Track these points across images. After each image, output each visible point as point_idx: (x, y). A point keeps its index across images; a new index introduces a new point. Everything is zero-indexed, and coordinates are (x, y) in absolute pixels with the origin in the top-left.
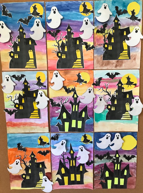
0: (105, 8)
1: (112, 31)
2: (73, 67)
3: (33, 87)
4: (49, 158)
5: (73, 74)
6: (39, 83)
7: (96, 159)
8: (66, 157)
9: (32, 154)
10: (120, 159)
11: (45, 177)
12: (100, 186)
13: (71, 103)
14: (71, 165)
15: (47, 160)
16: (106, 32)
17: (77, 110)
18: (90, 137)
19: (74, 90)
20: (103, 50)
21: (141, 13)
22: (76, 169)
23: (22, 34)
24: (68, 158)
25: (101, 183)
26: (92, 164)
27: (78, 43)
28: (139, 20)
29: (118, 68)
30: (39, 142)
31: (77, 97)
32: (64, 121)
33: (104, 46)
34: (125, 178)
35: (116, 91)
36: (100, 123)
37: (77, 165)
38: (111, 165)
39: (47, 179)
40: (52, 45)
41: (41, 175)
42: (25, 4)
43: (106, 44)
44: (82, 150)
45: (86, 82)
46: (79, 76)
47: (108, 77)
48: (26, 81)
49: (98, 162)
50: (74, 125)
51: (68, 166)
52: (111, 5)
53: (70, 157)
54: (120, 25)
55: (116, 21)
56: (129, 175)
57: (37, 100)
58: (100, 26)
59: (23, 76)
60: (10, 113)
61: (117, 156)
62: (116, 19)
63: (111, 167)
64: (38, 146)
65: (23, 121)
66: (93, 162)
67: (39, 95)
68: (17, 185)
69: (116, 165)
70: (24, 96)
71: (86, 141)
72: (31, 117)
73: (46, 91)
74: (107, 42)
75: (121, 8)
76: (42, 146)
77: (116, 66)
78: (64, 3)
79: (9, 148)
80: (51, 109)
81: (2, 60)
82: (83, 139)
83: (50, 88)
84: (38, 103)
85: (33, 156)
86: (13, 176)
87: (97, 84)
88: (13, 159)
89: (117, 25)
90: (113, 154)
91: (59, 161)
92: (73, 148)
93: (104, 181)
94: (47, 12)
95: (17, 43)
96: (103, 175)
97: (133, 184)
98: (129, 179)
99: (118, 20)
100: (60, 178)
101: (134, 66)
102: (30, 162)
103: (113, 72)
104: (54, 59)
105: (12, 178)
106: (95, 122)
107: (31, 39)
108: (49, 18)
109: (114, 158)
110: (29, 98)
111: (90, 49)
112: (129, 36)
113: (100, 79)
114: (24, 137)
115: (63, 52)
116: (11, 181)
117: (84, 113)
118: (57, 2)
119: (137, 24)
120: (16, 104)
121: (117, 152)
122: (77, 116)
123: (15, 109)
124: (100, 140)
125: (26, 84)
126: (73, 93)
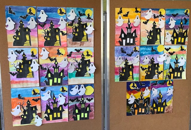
0: (73, 12)
1: (77, 25)
2: (55, 45)
3: (29, 58)
4: (39, 103)
5: (54, 49)
6: (33, 55)
7: (70, 102)
8: (50, 102)
9: (28, 101)
10: (84, 101)
11: (37, 116)
12: (73, 119)
13: (53, 67)
14: (54, 107)
15: (38, 104)
16: (74, 25)
17: (57, 72)
18: (66, 88)
19: (55, 59)
20: (72, 36)
21: (93, 16)
22: (57, 109)
23: (22, 25)
24: (52, 102)
25: (74, 117)
26: (68, 105)
27: (57, 31)
28: (92, 19)
29: (81, 46)
30: (33, 93)
31: (58, 63)
32: (49, 79)
33: (73, 34)
34: (88, 112)
35: (81, 60)
36: (72, 79)
37: (58, 107)
38: (79, 105)
39: (38, 117)
40: (41, 32)
41: (34, 115)
42: (24, 7)
43: (74, 32)
44: (61, 97)
45: (62, 54)
46: (58, 51)
47: (76, 51)
48: (24, 54)
49: (71, 104)
50: (55, 81)
51: (52, 108)
52: (76, 10)
53: (53, 102)
54: (81, 21)
55: (79, 19)
56: (90, 111)
57: (31, 66)
58: (70, 22)
59: (22, 51)
60: (13, 74)
61: (83, 99)
62: (79, 18)
63: (79, 106)
64: (32, 96)
65: (22, 79)
66: (68, 104)
67: (33, 63)
68: (17, 123)
69: (82, 105)
70: (23, 64)
71: (63, 90)
72: (27, 77)
73: (37, 60)
74: (74, 31)
75: (81, 12)
76: (35, 96)
77: (80, 45)
78: (48, 8)
79: (12, 98)
80: (40, 72)
81: (8, 41)
82: (61, 89)
83: (40, 58)
84: (32, 68)
85: (28, 103)
86: (15, 117)
87: (69, 56)
88: (15, 105)
89: (80, 21)
90: (80, 98)
91: (46, 105)
92: (55, 96)
93: (75, 116)
94: (38, 12)
95: (19, 30)
96: (74, 112)
97: (93, 116)
98: (90, 113)
99: (81, 19)
100: (47, 116)
101: (91, 45)
102: (27, 107)
103: (79, 48)
104: (43, 40)
105: (14, 118)
106: (69, 79)
107: (27, 28)
108: (39, 17)
109: (81, 100)
110: (26, 65)
111: (64, 35)
112: (86, 28)
113: (71, 52)
114: (23, 90)
115: (48, 36)
116: (13, 121)
117: (62, 73)
118: (44, 7)
119: (91, 22)
120: (17, 69)
121: (83, 97)
122: (58, 75)
123: (17, 72)
124: (72, 89)
125: (24, 56)
126: (54, 61)
